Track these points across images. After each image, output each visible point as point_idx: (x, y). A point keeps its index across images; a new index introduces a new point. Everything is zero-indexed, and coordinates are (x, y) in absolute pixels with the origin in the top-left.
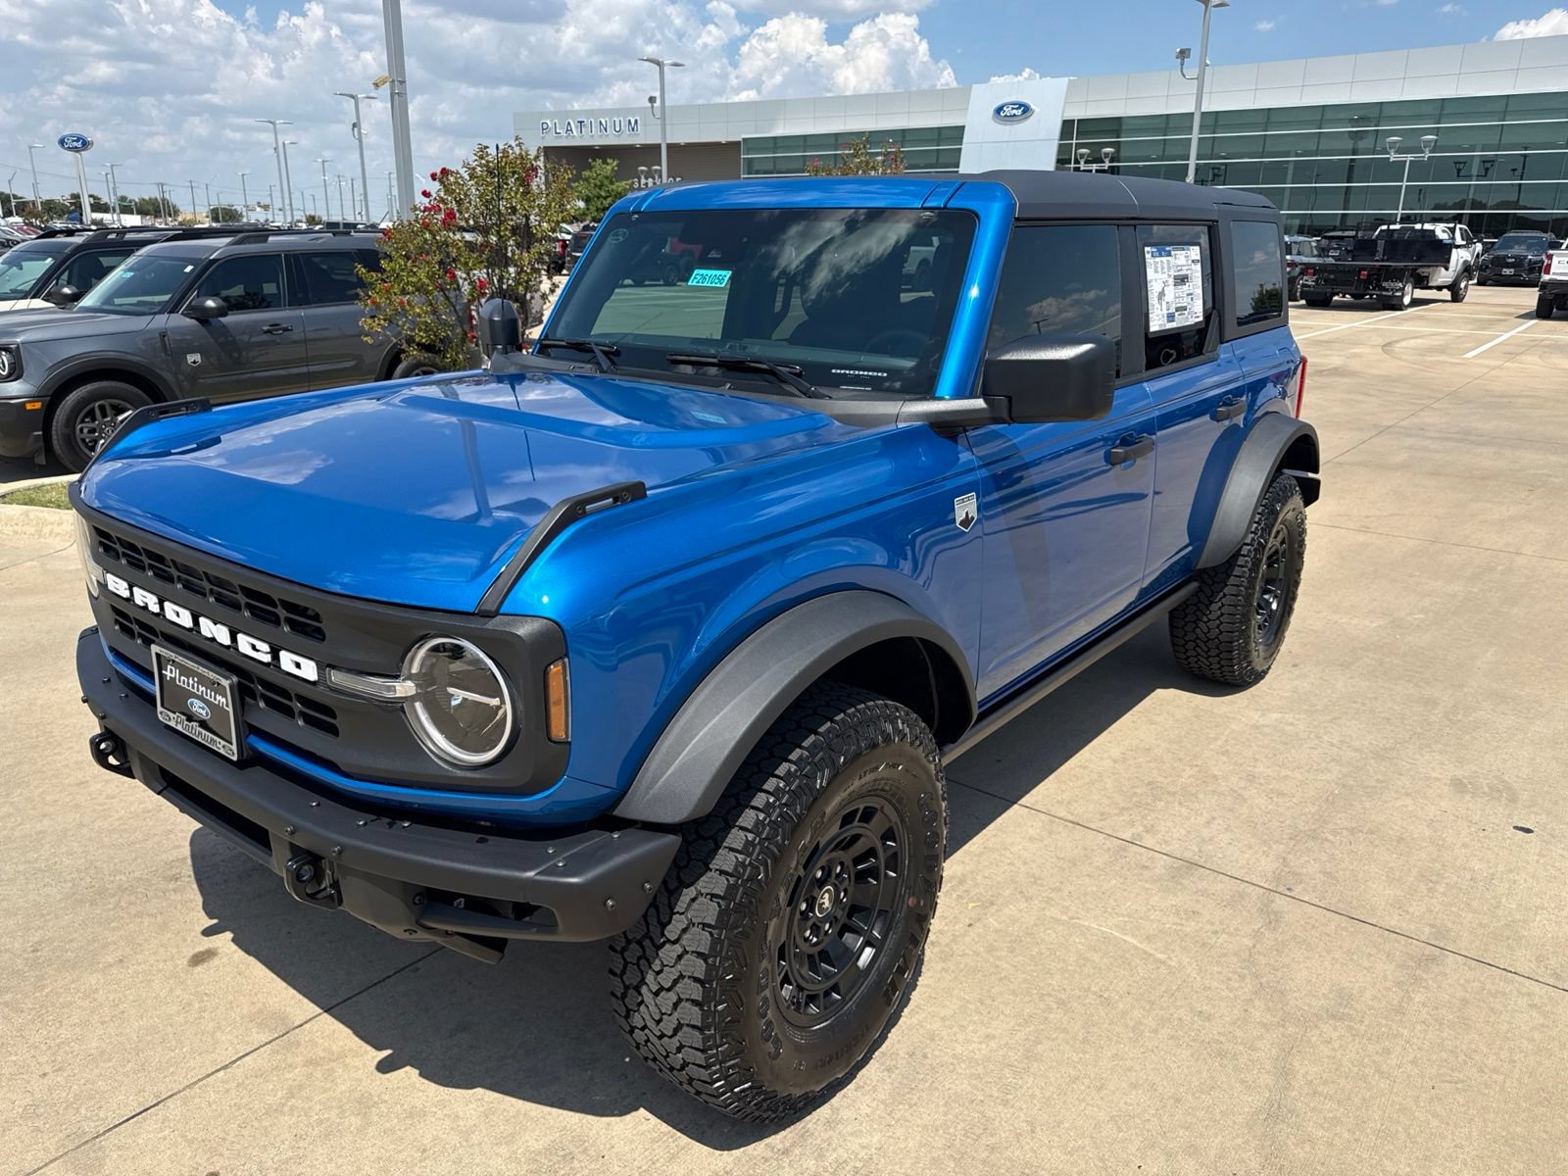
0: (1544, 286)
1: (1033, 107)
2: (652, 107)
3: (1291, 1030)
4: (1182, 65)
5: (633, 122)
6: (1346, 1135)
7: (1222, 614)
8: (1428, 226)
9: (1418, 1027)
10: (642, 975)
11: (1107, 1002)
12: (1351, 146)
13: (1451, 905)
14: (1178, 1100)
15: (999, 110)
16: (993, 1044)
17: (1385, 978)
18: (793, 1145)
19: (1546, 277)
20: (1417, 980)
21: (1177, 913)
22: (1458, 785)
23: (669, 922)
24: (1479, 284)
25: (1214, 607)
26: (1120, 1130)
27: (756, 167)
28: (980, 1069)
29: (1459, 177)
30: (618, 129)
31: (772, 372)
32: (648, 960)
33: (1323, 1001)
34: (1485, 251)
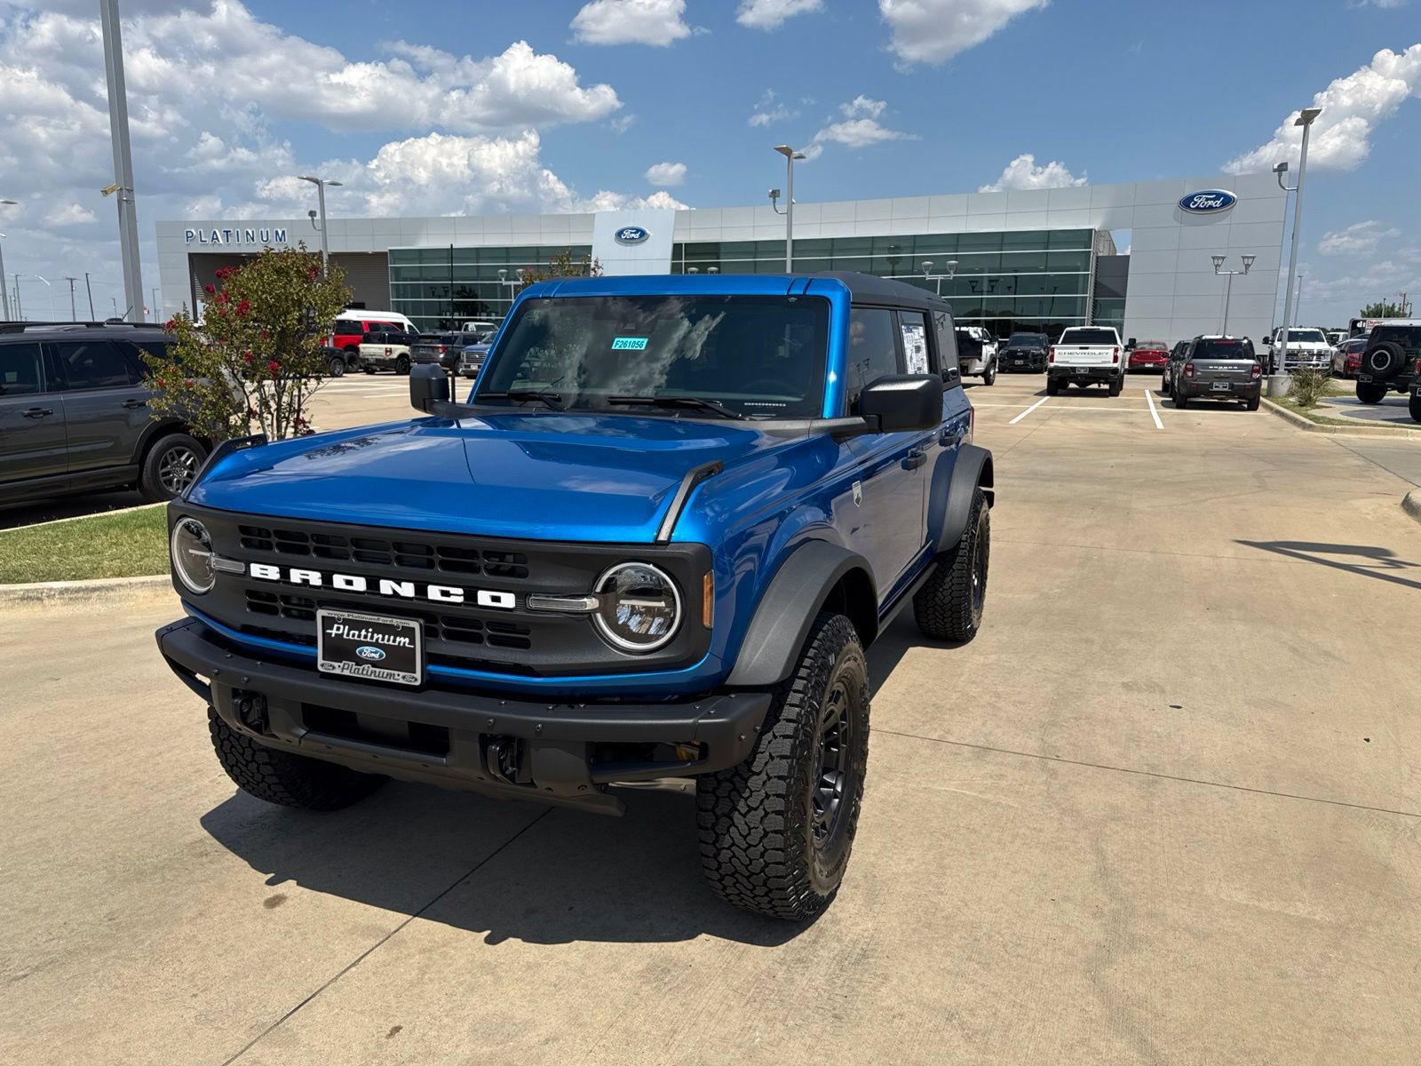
0: (1051, 371)
1: (648, 232)
2: (313, 220)
3: (1092, 829)
4: (774, 202)
5: (280, 233)
6: (1149, 877)
7: (953, 585)
8: (963, 329)
9: (1164, 817)
10: (734, 803)
11: (974, 831)
12: (891, 269)
13: (1153, 752)
14: (1045, 875)
15: (620, 234)
16: (915, 863)
17: (1133, 795)
18: (817, 936)
19: (1052, 365)
20: (1152, 794)
21: (991, 777)
22: (1126, 686)
23: (754, 760)
24: (1000, 372)
25: (948, 579)
26: (1019, 896)
27: (403, 274)
28: (914, 878)
29: (974, 292)
30: (265, 239)
31: (705, 406)
32: (738, 792)
33: (1103, 813)
34: (1000, 348)
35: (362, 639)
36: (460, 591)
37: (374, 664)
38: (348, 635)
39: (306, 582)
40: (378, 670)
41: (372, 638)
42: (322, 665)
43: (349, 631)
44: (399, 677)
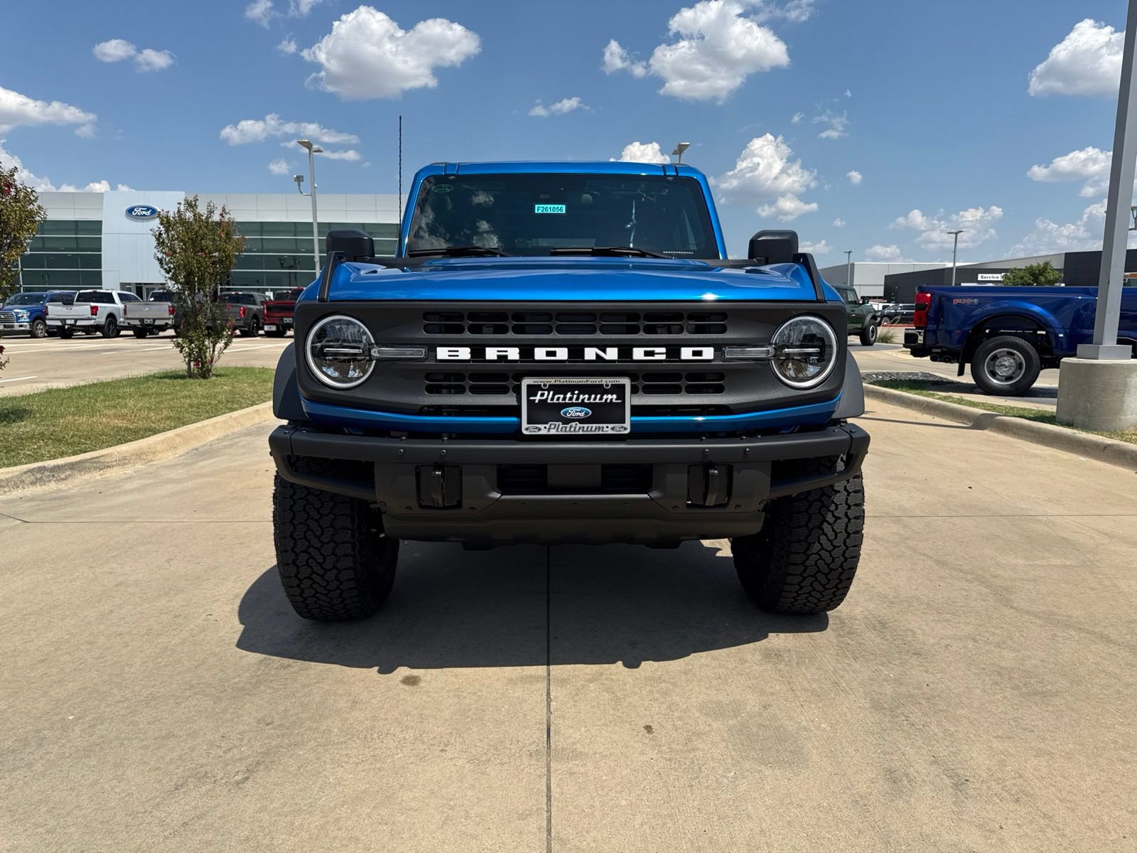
4: (299, 185)
15: (130, 211)
35: (567, 401)
36: (663, 350)
37: (582, 421)
38: (552, 399)
39: (503, 358)
40: (586, 426)
41: (577, 399)
42: (527, 429)
43: (554, 395)
44: (608, 429)
